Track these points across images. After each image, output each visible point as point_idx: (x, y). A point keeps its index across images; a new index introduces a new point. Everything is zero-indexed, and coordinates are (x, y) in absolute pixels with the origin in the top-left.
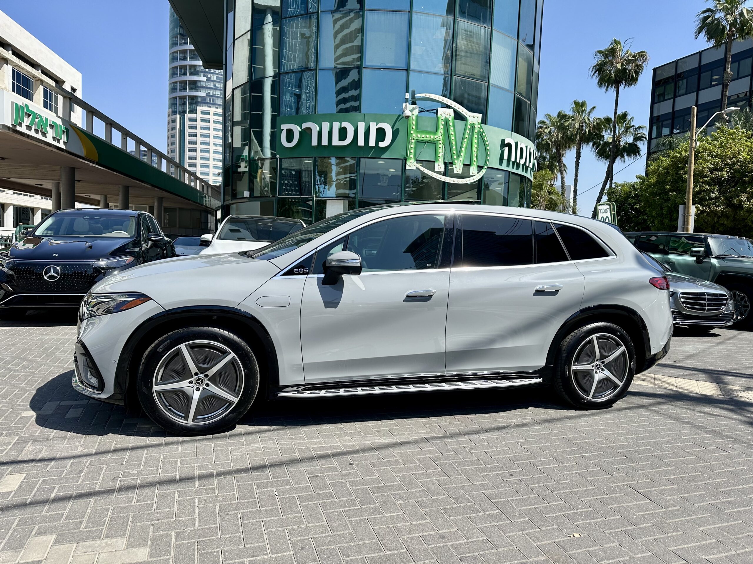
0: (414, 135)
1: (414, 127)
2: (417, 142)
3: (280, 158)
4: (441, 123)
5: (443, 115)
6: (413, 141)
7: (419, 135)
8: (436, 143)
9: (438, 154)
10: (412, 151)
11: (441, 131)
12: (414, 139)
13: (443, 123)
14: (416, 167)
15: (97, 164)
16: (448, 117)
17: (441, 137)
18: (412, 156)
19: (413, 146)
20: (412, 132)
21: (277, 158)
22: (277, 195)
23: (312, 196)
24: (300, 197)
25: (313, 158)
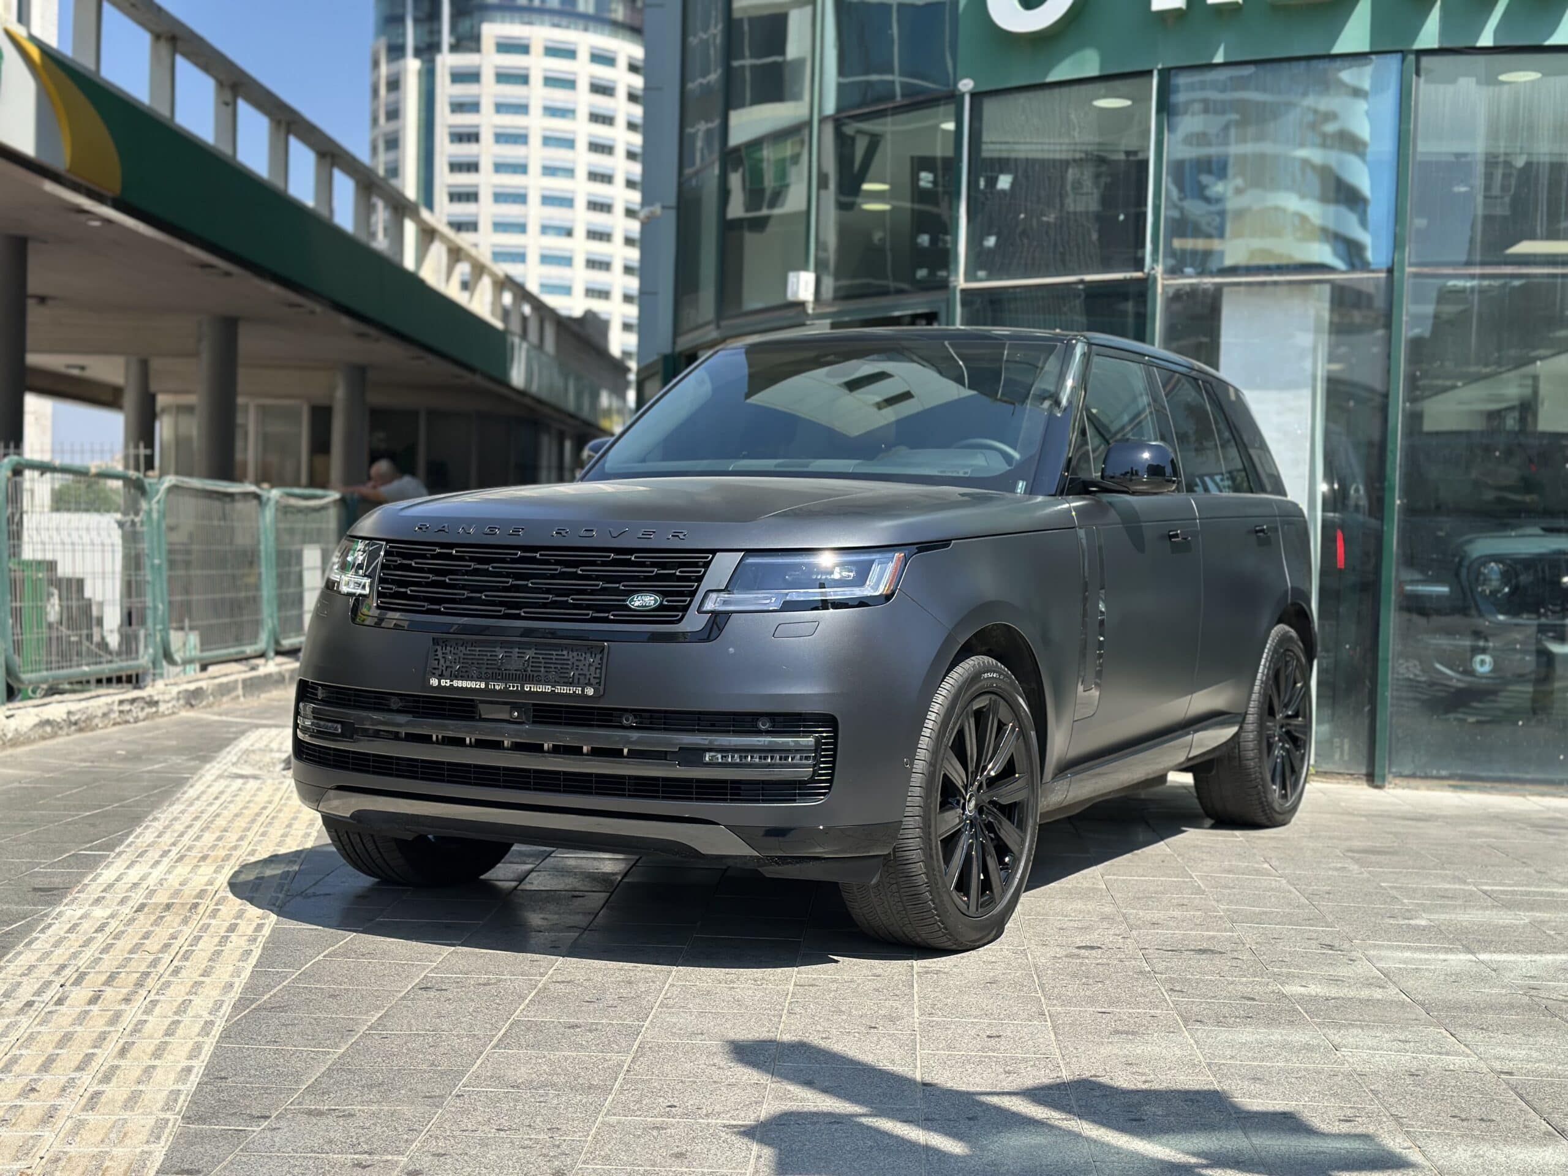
3: (973, 95)
15: (118, 205)
21: (962, 95)
22: (957, 281)
23: (1146, 270)
24: (1082, 282)
25: (1155, 73)
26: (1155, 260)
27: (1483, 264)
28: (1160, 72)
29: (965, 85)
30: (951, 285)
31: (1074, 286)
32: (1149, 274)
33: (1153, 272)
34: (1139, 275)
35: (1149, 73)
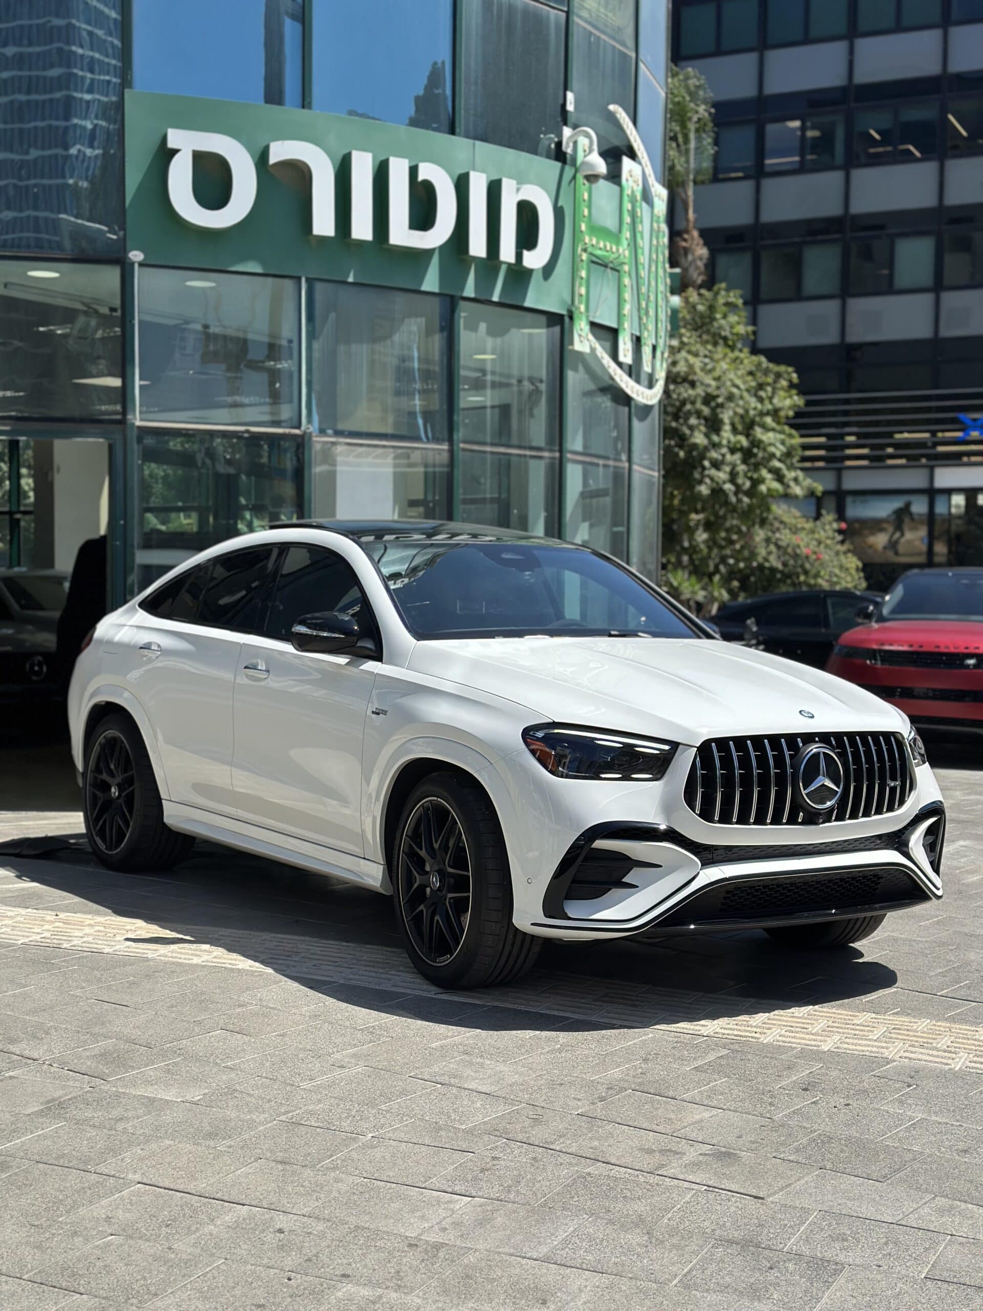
0: (587, 240)
1: (586, 212)
2: (593, 262)
3: (140, 265)
4: (627, 206)
5: (630, 179)
6: (584, 256)
7: (594, 241)
8: (618, 271)
9: (623, 309)
10: (583, 291)
11: (626, 234)
12: (585, 250)
13: (629, 206)
14: (591, 347)
16: (635, 188)
17: (627, 253)
18: (582, 308)
19: (583, 274)
20: (584, 227)
21: (132, 264)
22: (135, 419)
23: (303, 428)
24: (247, 431)
25: (303, 280)
26: (310, 421)
27: (493, 444)
28: (308, 280)
29: (135, 256)
30: (129, 422)
31: (240, 434)
32: (305, 433)
33: (308, 431)
34: (297, 431)
35: (299, 278)
